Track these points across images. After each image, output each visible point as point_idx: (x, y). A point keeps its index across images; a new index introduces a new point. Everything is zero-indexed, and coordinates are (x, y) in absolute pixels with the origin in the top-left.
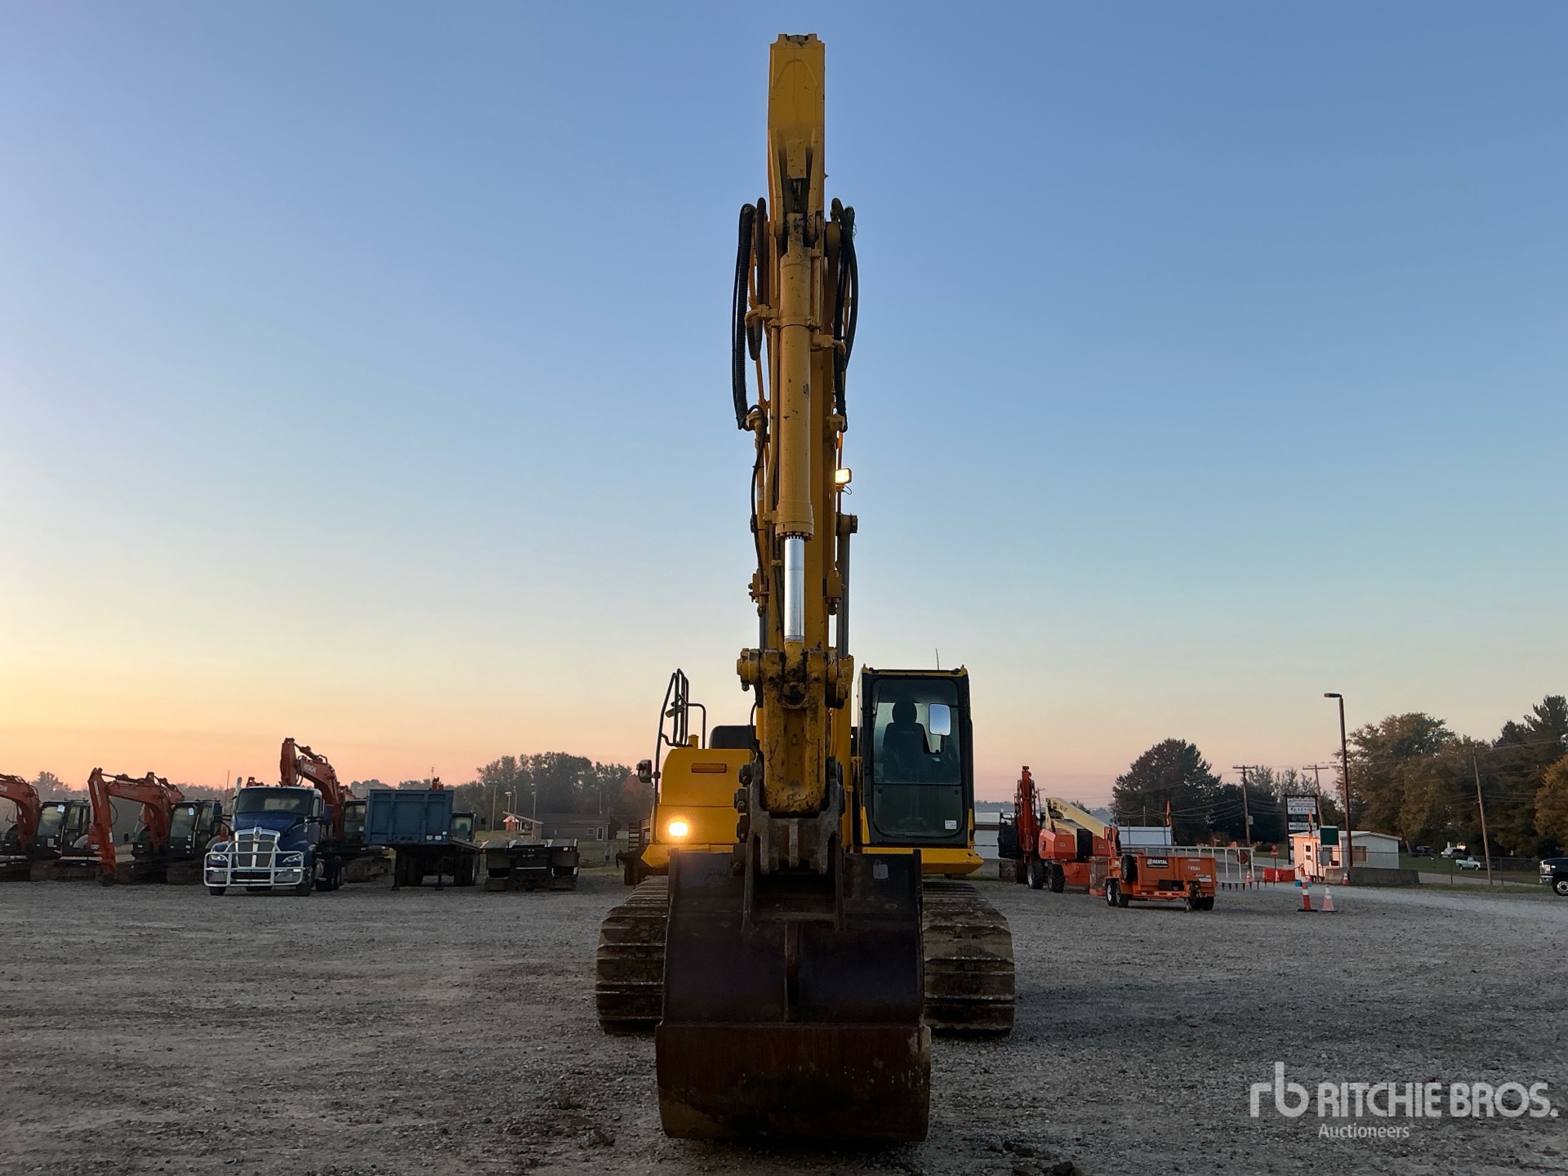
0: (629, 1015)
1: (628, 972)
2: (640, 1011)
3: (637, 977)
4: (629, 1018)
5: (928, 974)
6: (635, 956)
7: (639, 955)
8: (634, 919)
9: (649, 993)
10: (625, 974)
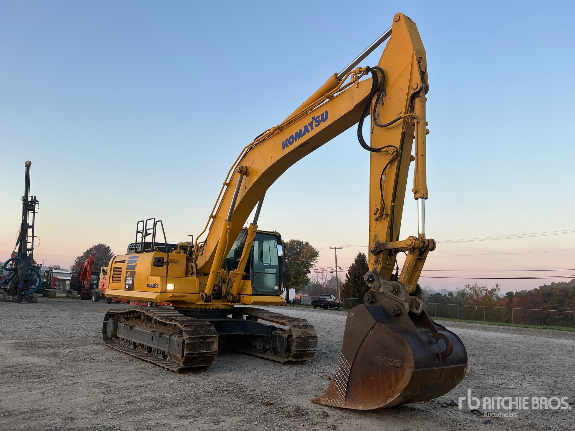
0: (196, 365)
1: (198, 348)
2: (199, 363)
3: (202, 349)
4: (195, 366)
5: (295, 342)
6: (199, 341)
7: (201, 340)
8: (194, 325)
9: (205, 355)
10: (197, 348)
